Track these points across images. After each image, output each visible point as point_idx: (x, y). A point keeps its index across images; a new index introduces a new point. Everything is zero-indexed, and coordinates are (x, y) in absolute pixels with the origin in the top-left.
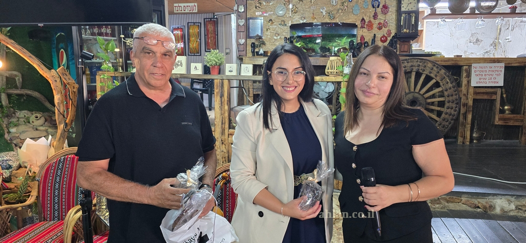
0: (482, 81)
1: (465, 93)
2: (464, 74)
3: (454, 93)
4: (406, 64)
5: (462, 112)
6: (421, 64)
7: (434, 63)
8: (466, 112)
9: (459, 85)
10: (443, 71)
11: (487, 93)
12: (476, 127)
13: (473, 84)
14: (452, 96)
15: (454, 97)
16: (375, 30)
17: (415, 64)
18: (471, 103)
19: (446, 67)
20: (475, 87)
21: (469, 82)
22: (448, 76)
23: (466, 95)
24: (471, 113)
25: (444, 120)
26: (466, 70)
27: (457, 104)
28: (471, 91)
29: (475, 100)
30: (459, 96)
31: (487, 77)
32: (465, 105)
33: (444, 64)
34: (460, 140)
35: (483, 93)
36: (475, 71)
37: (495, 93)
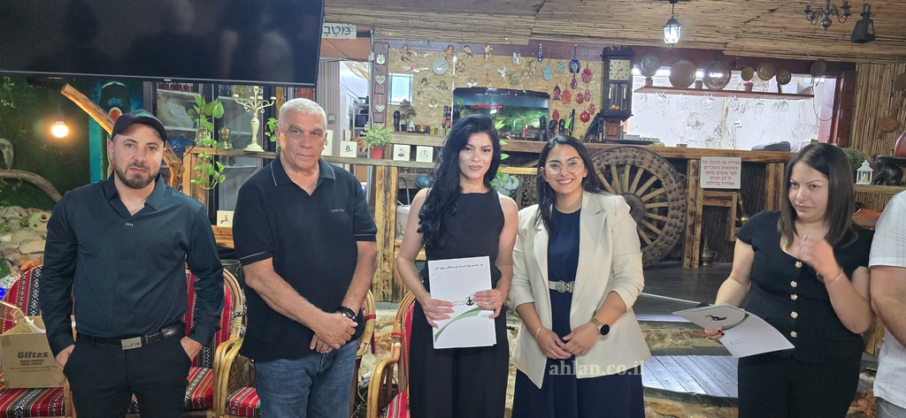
0: (713, 180)
1: (693, 197)
2: (691, 171)
3: (680, 197)
4: (618, 154)
5: (689, 224)
6: (637, 154)
7: (654, 154)
8: (694, 224)
9: (685, 185)
10: (666, 166)
11: (720, 198)
12: (706, 244)
13: (703, 185)
14: (677, 200)
15: (680, 201)
16: (573, 104)
17: (631, 154)
18: (700, 211)
19: (670, 160)
20: (705, 189)
21: (697, 182)
22: (672, 173)
23: (694, 201)
24: (700, 225)
25: (667, 233)
26: (694, 165)
27: (684, 211)
28: (701, 194)
29: (705, 208)
30: (686, 200)
31: (720, 175)
32: (693, 214)
33: (666, 156)
34: (686, 261)
35: (715, 198)
36: (705, 167)
37: (730, 199)
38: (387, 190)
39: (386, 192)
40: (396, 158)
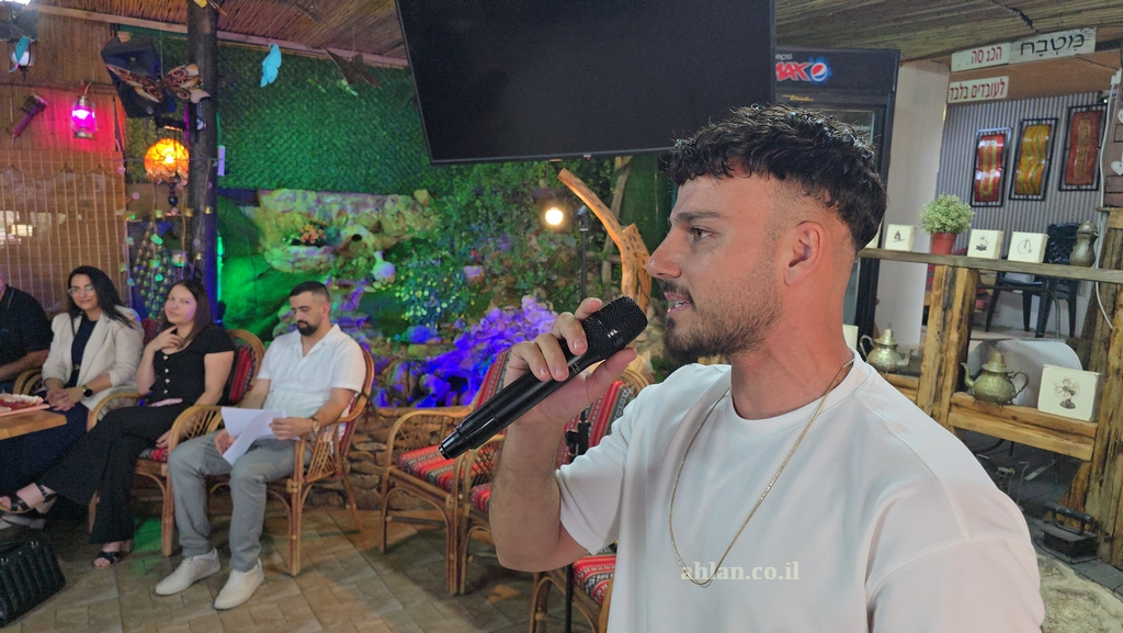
38: (947, 307)
39: (945, 310)
40: (973, 252)
